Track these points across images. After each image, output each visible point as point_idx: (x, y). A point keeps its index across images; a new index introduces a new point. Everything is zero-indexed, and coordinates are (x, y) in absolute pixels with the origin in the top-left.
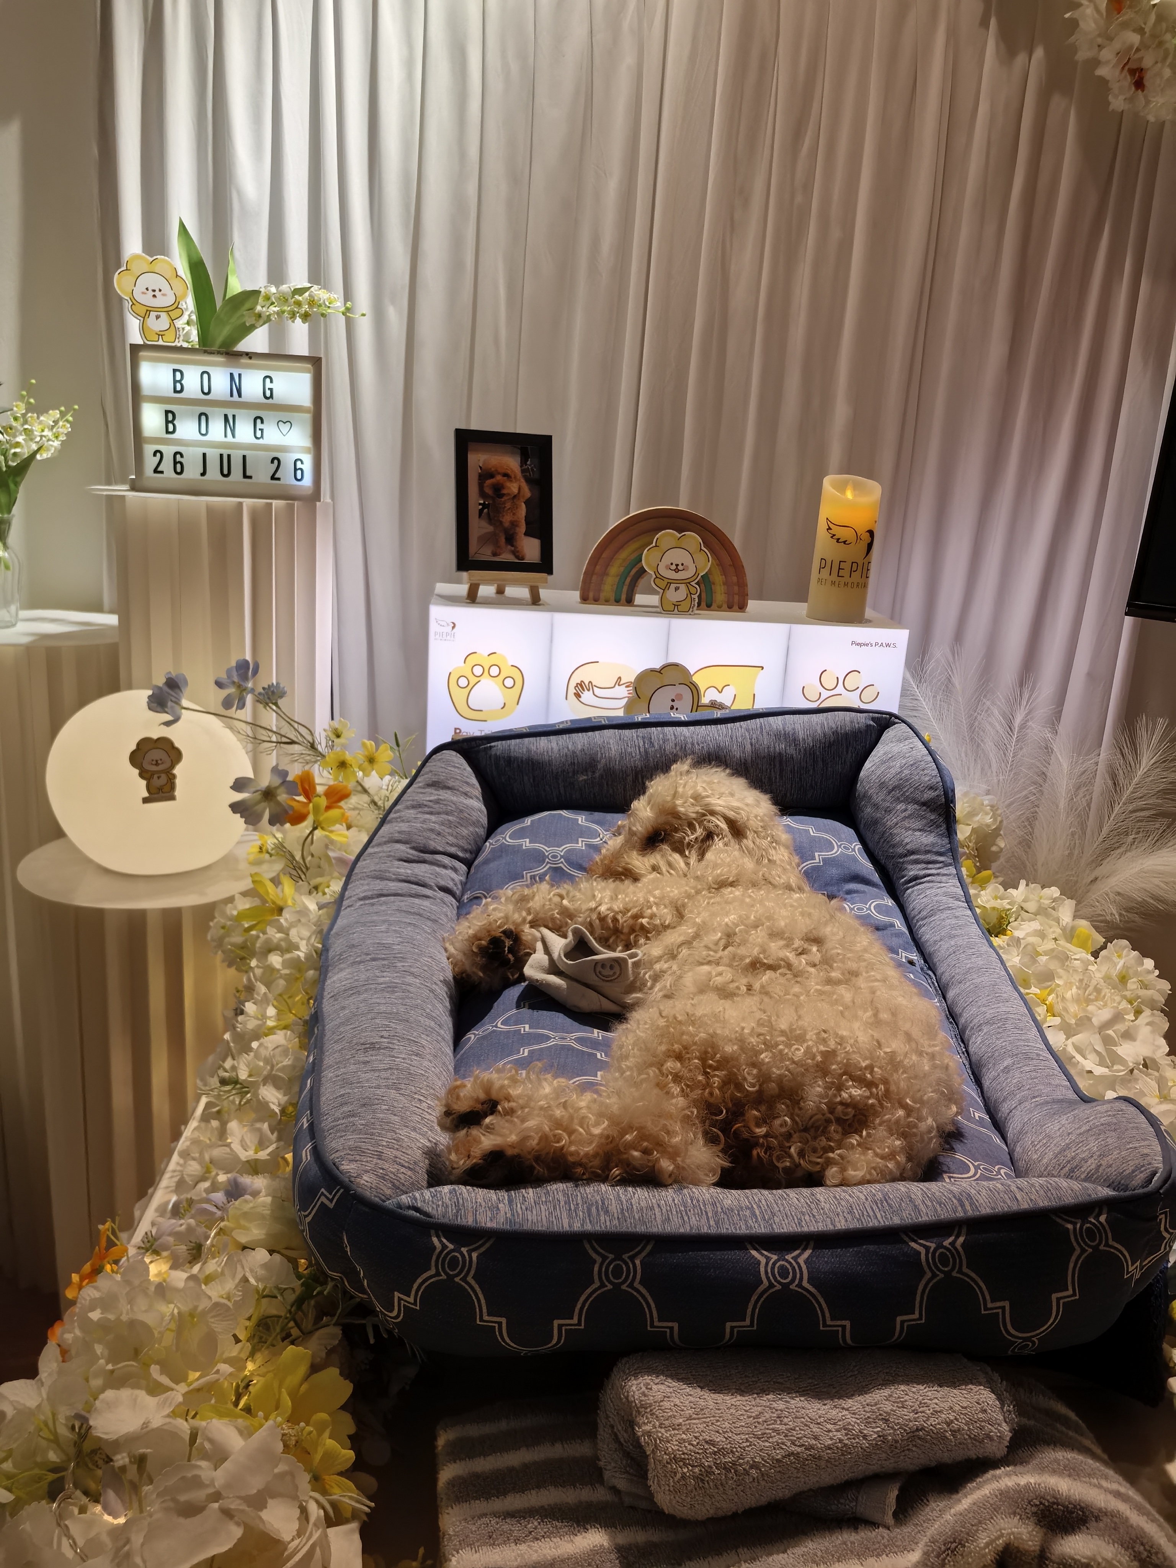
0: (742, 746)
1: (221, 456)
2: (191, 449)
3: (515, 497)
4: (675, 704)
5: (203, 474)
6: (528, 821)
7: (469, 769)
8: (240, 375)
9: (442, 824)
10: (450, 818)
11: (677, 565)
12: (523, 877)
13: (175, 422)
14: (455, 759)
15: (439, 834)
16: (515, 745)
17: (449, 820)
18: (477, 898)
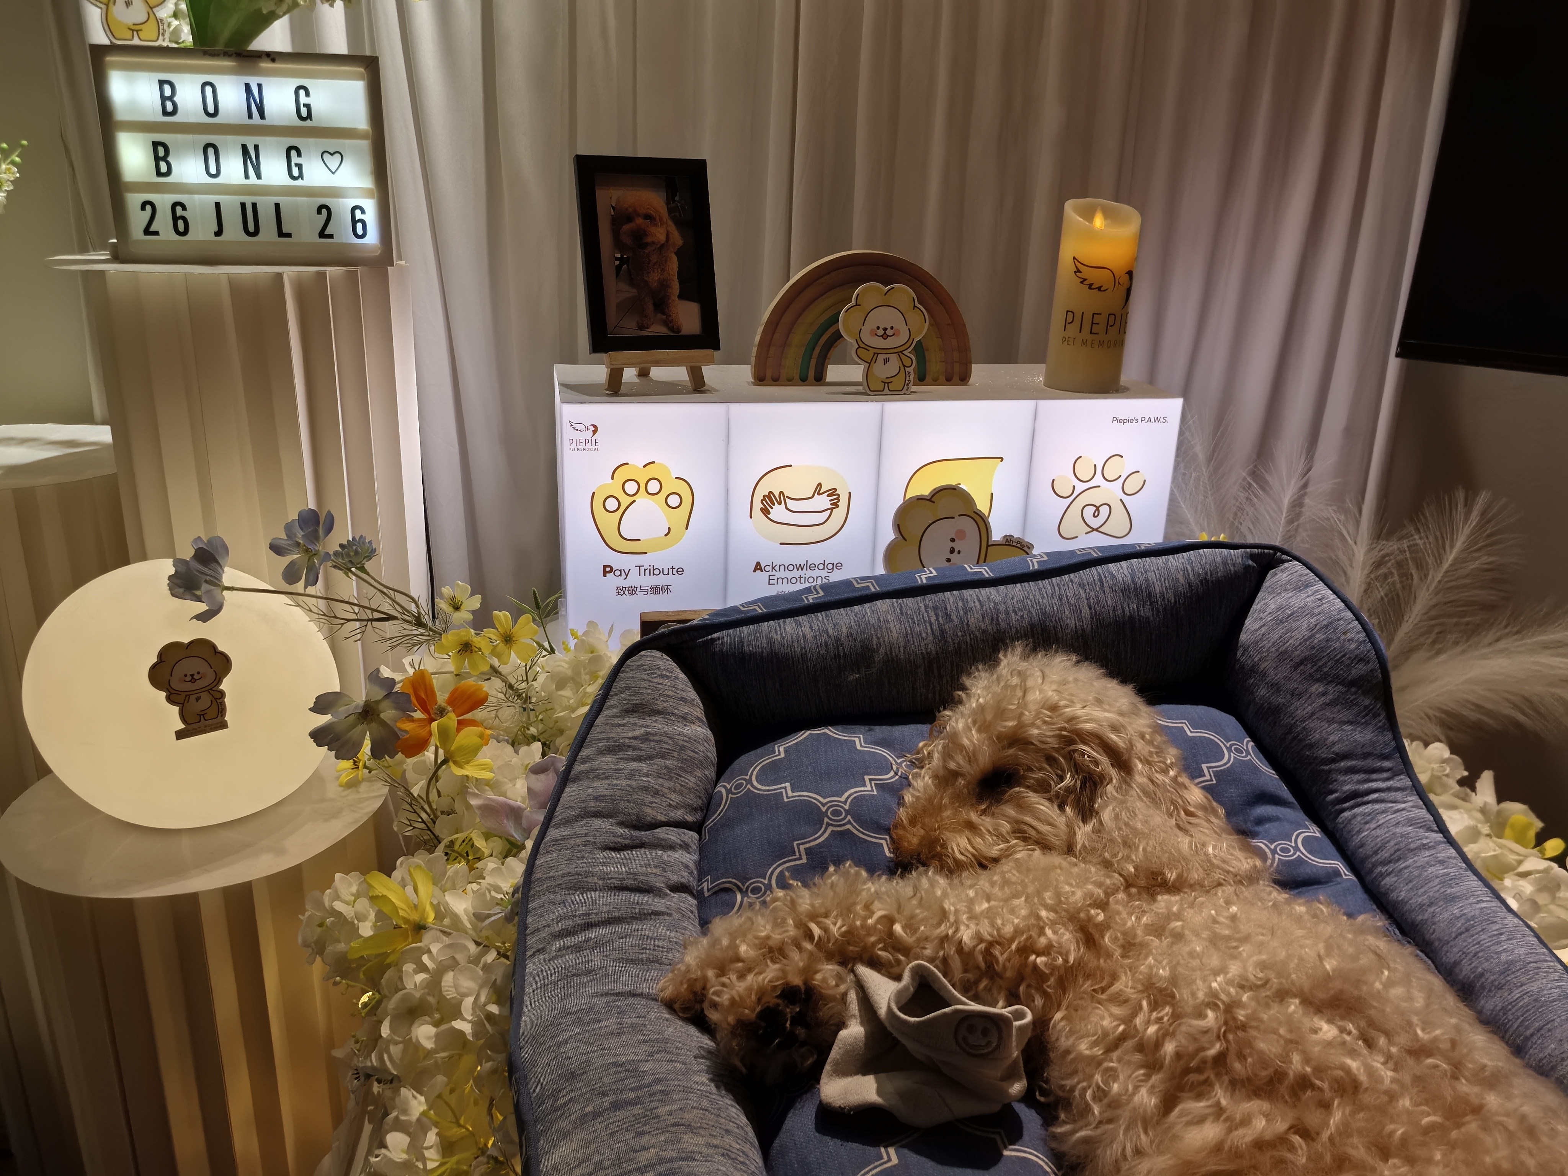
0: (1076, 610)
1: (243, 205)
2: (196, 197)
3: (662, 246)
4: (957, 545)
5: (219, 233)
6: (780, 750)
7: (682, 676)
8: (260, 86)
9: (659, 775)
10: (668, 763)
11: (885, 329)
12: (794, 854)
13: (169, 159)
14: (660, 663)
15: (656, 793)
16: (749, 635)
17: (667, 767)
18: (726, 890)
